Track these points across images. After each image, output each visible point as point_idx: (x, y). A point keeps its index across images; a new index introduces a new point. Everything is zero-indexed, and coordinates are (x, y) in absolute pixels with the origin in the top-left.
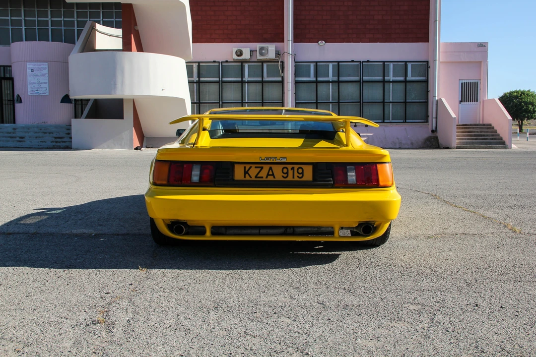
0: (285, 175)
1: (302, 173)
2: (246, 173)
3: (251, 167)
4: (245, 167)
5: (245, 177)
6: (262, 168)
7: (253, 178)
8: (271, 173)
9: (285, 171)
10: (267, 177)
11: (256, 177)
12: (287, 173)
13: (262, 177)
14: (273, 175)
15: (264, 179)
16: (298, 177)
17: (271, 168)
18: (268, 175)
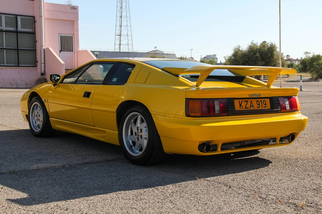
0: (258, 106)
1: (265, 104)
2: (240, 105)
3: (242, 101)
4: (239, 101)
5: (240, 108)
6: (247, 101)
7: (245, 109)
8: (252, 105)
9: (258, 103)
10: (250, 108)
11: (246, 108)
12: (259, 104)
13: (248, 108)
14: (253, 106)
15: (249, 109)
16: (264, 106)
17: (251, 102)
18: (251, 106)
